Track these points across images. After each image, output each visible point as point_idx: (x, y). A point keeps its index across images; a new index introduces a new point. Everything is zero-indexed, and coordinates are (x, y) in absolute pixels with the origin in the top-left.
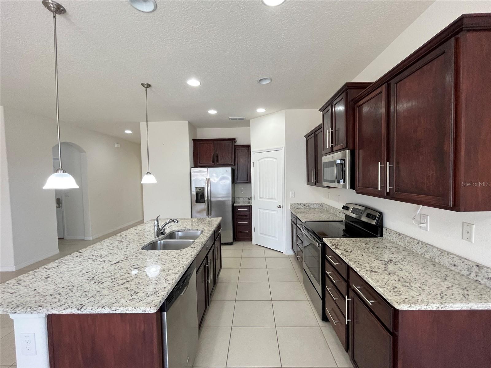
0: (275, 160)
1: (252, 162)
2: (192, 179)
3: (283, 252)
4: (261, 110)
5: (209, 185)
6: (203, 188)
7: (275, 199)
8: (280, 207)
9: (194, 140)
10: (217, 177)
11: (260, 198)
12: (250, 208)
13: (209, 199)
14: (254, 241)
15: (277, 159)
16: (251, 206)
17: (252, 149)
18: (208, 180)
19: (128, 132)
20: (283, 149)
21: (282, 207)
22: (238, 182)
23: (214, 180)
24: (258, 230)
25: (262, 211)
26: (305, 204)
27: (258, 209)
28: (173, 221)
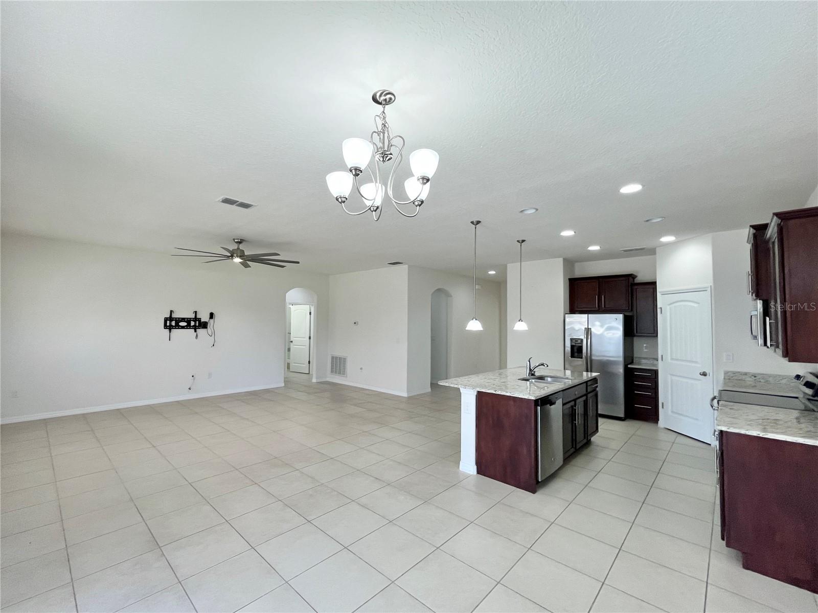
0: (696, 305)
1: (658, 307)
2: (566, 328)
3: (710, 445)
4: (667, 239)
5: (589, 337)
6: (582, 340)
7: (696, 362)
8: (704, 374)
9: (570, 280)
10: (602, 326)
11: (672, 359)
12: (656, 373)
13: (589, 355)
14: (662, 423)
15: (698, 303)
16: (658, 370)
17: (660, 289)
18: (588, 331)
19: (492, 272)
20: (709, 290)
21: (708, 374)
22: (637, 335)
23: (597, 330)
24: (668, 406)
25: (674, 378)
26: (755, 374)
27: (669, 376)
28: (543, 365)
